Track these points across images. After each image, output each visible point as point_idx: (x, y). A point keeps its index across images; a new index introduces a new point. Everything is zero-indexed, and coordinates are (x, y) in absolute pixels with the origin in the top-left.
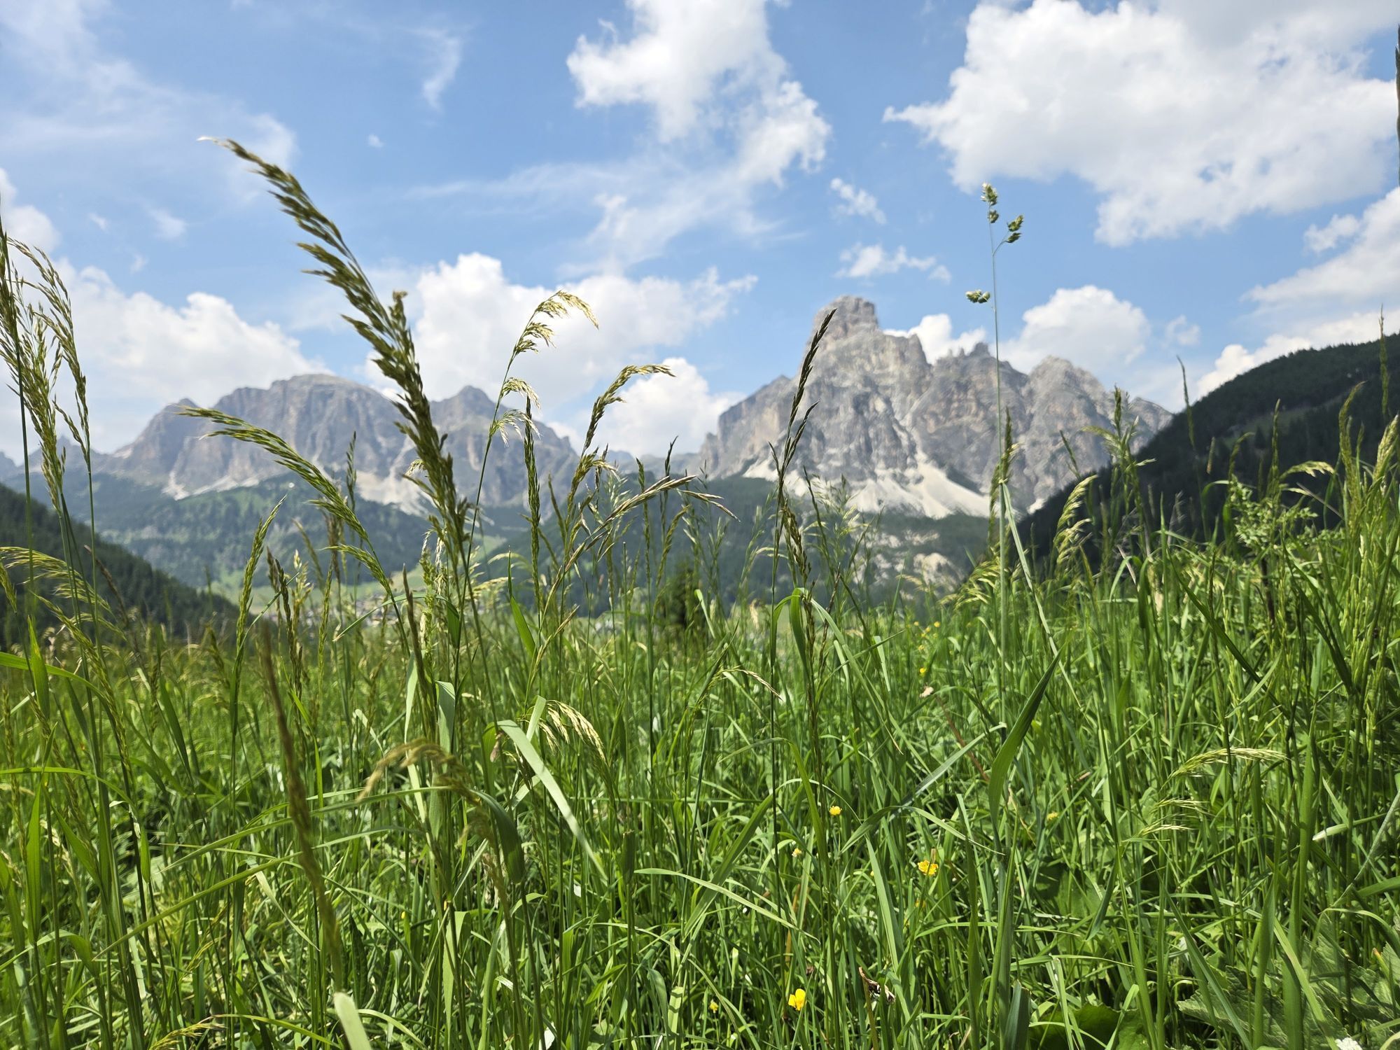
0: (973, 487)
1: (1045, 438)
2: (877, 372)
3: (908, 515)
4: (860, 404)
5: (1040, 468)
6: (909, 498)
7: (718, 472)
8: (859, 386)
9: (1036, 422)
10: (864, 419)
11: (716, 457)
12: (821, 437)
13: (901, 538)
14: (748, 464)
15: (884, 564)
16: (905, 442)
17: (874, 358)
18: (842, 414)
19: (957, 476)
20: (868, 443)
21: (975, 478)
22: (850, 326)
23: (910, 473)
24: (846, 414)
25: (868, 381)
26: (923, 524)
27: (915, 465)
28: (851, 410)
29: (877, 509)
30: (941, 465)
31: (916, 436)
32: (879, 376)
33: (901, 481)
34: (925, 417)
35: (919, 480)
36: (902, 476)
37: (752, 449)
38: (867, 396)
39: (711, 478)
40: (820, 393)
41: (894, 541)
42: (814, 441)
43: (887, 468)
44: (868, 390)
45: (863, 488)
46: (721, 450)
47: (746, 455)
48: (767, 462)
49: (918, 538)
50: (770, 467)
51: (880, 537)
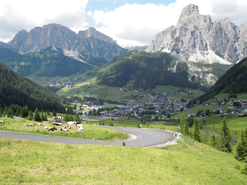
0: (222, 56)
1: (242, 43)
2: (198, 24)
3: (204, 63)
4: (192, 33)
5: (240, 52)
6: (204, 59)
7: (155, 50)
8: (193, 28)
9: (240, 39)
10: (194, 37)
11: (154, 47)
12: (182, 42)
13: (202, 69)
14: (163, 48)
15: (197, 76)
16: (204, 44)
17: (197, 21)
18: (188, 36)
19: (218, 53)
20: (195, 43)
21: (222, 54)
22: (191, 12)
23: (205, 52)
24: (189, 35)
25: (195, 27)
26: (208, 66)
27: (207, 50)
28: (190, 35)
29: (195, 61)
30: (214, 50)
31: (208, 42)
32: (199, 26)
33: (203, 54)
34: (210, 37)
35: (208, 54)
36: (203, 53)
37: (164, 45)
38: (195, 31)
39: (152, 52)
40: (182, 30)
41: (200, 70)
42: (180, 43)
43: (199, 51)
44: (195, 29)
45: (193, 55)
46: (156, 45)
47: (162, 46)
48: (168, 48)
49: (206, 69)
50: (169, 49)
51: (196, 69)
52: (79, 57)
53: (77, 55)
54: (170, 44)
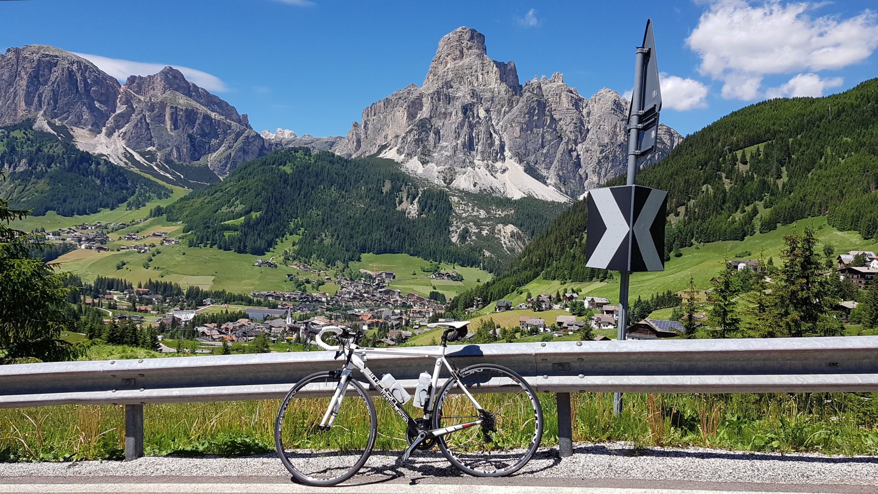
0: (542, 179)
1: (596, 146)
2: (482, 87)
3: (493, 195)
4: (466, 109)
5: (589, 171)
6: (496, 183)
7: (359, 152)
8: (469, 97)
9: (589, 135)
10: (469, 122)
11: (359, 141)
12: (437, 133)
13: (488, 212)
14: (383, 148)
15: (474, 230)
16: (497, 142)
17: (480, 77)
18: (453, 117)
19: (531, 171)
20: (471, 139)
21: (544, 173)
22: (465, 50)
23: (498, 165)
24: (456, 117)
25: (474, 94)
26: (505, 202)
27: (504, 159)
28: (460, 115)
29: (472, 189)
30: (521, 161)
31: (506, 138)
32: (484, 91)
33: (492, 171)
34: (514, 125)
35: (504, 171)
36: (493, 166)
37: (386, 137)
38: (472, 105)
39: (353, 157)
40: (439, 100)
41: (483, 214)
42: (432, 134)
43: (483, 160)
44: (475, 100)
45: (465, 173)
46: (363, 136)
47: (380, 141)
48: (396, 148)
49: (500, 213)
50: (399, 152)
51: (473, 210)
52: (126, 157)
53: (121, 151)
54: (404, 138)
